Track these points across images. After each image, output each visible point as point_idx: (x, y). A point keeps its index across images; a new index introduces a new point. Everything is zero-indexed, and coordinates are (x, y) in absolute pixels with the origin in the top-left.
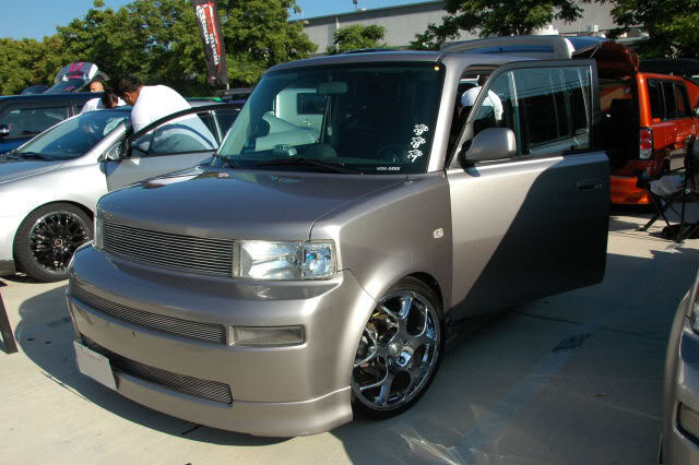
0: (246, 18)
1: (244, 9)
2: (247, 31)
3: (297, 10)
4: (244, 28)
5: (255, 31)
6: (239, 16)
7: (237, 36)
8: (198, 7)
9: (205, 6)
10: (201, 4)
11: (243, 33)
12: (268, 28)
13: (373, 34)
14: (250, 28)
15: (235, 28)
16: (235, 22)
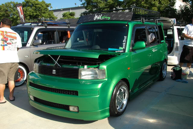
0: (36, 10)
1: (35, 7)
2: (36, 13)
3: (51, 7)
4: (35, 12)
5: (38, 13)
6: (34, 9)
7: (33, 15)
8: (18, 7)
9: (20, 7)
10: (19, 7)
11: (35, 14)
12: (42, 12)
13: (72, 14)
14: (37, 12)
15: (33, 12)
16: (33, 11)
